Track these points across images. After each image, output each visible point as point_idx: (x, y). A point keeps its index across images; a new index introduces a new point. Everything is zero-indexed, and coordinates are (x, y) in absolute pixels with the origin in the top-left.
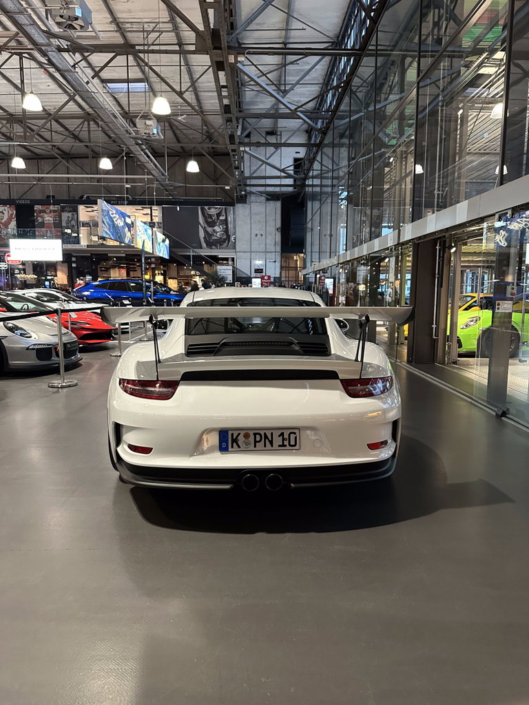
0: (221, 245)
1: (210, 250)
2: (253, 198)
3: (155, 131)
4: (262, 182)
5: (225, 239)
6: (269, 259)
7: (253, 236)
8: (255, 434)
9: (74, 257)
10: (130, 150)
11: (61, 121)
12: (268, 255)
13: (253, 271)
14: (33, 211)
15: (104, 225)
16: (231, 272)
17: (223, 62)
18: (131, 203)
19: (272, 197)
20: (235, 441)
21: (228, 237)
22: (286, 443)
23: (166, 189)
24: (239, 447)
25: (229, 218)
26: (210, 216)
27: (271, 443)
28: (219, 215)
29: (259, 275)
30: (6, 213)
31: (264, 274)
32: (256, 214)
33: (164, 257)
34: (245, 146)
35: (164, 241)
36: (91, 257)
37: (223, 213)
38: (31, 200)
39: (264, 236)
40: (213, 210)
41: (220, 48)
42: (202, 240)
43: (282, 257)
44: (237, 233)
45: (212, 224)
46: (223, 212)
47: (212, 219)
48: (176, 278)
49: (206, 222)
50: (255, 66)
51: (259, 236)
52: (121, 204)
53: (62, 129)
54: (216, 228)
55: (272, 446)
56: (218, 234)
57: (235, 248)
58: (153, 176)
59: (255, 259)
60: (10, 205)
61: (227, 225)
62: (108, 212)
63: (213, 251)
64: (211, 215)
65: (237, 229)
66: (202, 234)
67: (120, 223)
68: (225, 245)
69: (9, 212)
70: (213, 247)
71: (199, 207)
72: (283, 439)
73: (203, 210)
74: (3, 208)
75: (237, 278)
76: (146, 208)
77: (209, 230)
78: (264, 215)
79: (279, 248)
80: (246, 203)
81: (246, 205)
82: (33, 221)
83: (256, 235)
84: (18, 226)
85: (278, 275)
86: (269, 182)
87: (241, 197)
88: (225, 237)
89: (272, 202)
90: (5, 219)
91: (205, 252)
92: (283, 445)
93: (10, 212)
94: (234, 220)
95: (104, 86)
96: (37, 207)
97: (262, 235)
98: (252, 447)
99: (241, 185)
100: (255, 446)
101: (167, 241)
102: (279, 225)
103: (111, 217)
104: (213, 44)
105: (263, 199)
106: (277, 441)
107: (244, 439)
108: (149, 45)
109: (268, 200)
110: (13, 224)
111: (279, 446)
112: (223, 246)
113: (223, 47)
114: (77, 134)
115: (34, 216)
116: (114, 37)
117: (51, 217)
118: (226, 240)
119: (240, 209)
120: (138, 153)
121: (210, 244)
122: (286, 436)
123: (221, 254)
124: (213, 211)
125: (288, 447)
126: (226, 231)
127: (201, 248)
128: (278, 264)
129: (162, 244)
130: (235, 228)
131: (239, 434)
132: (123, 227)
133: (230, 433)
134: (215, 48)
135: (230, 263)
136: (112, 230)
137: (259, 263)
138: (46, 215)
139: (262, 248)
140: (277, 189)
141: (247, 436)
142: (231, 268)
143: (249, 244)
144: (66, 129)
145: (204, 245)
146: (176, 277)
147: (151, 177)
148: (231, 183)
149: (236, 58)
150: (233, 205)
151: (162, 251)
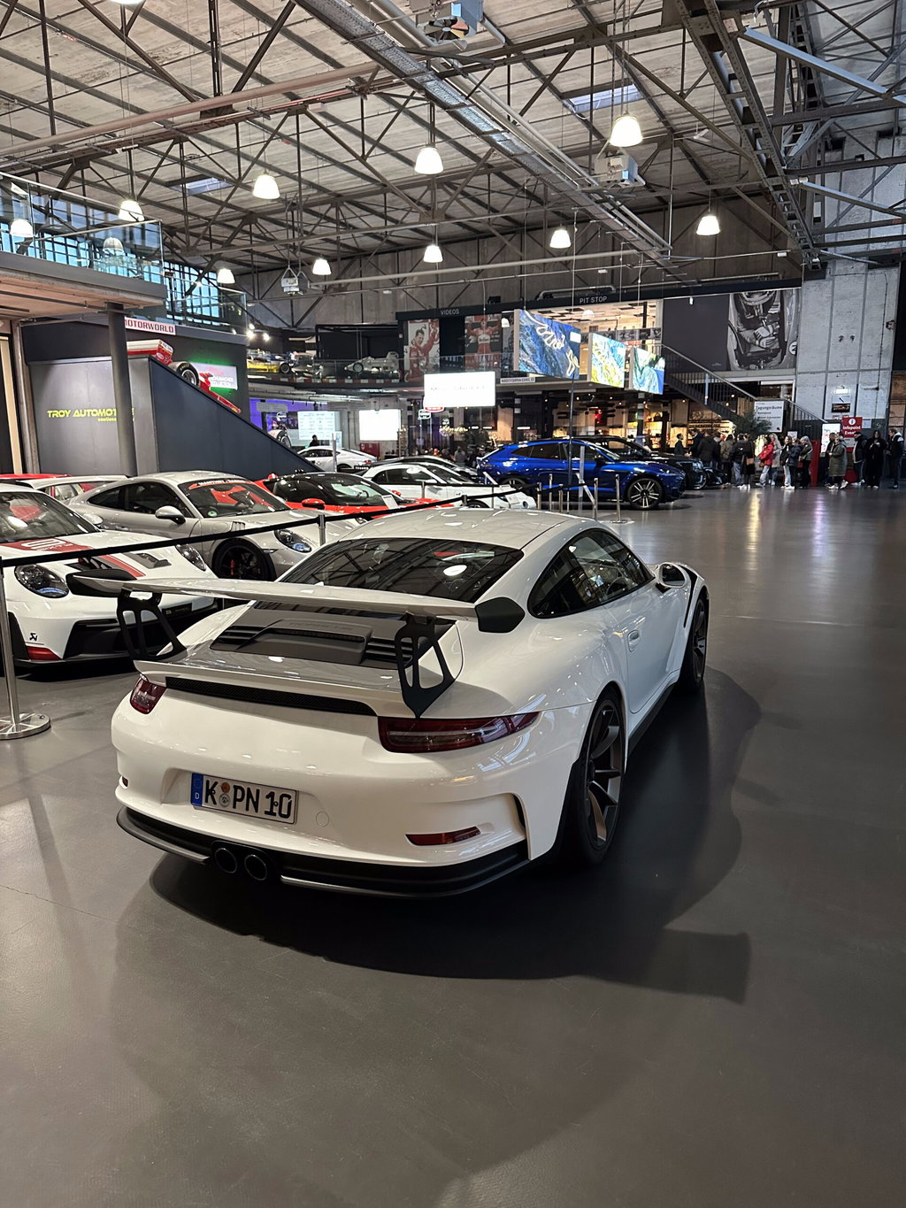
0: (766, 362)
1: (745, 373)
2: (840, 267)
3: (625, 175)
4: (862, 234)
5: (776, 351)
6: (864, 384)
7: (835, 338)
8: (236, 788)
9: (518, 397)
10: (590, 214)
11: (506, 173)
12: (863, 377)
13: (828, 408)
14: (463, 326)
15: (522, 353)
16: (780, 413)
17: (715, 35)
18: (612, 298)
19: (880, 261)
20: (210, 792)
21: (784, 346)
22: (276, 810)
23: (666, 270)
24: (215, 803)
25: (787, 311)
26: (751, 309)
27: (256, 805)
28: (767, 306)
29: (840, 416)
30: (426, 331)
31: (850, 414)
32: (843, 298)
33: (651, 391)
34: (799, 177)
35: (653, 363)
36: (542, 397)
37: (777, 301)
38: (460, 308)
39: (857, 340)
40: (756, 297)
41: (704, 12)
42: (732, 355)
43: (893, 377)
44: (801, 336)
45: (752, 324)
46: (777, 298)
47: (753, 313)
48: (683, 426)
49: (743, 320)
50: (830, 12)
51: (847, 340)
52: (595, 303)
53: (508, 186)
54: (762, 331)
55: (257, 811)
56: (764, 341)
57: (795, 366)
58: (638, 250)
59: (835, 385)
60: (432, 318)
61: (782, 323)
62: (534, 329)
63: (750, 372)
64: (752, 307)
65: (801, 329)
66: (732, 344)
67: (557, 344)
68: (776, 361)
69: (430, 330)
70: (753, 366)
71: (731, 295)
72: (273, 803)
73: (736, 299)
74: (423, 325)
75: (794, 422)
76: (636, 305)
77: (747, 334)
78: (861, 297)
79: (887, 362)
80: (824, 278)
81: (823, 282)
82: (463, 343)
83: (841, 338)
84: (442, 352)
85: (881, 415)
86: (877, 232)
87: (814, 267)
88: (777, 346)
89: (878, 271)
90: (425, 342)
91: (736, 376)
92: (271, 813)
93: (432, 330)
94: (798, 313)
95: (564, 105)
96: (469, 319)
97: (852, 338)
98: (230, 808)
99: (807, 247)
100: (234, 807)
101: (662, 363)
102: (892, 314)
103: (538, 337)
104: (688, 9)
105: (860, 266)
106: (264, 804)
107: (222, 793)
108: (625, 20)
109: (871, 267)
110: (436, 348)
111: (266, 813)
112: (772, 364)
113: (708, 8)
114: (532, 191)
115: (464, 334)
116: (572, 17)
117: (487, 333)
118: (779, 352)
119: (812, 291)
120: (602, 217)
121: (746, 361)
122: (277, 799)
123: (766, 378)
124: (757, 300)
125: (278, 817)
126: (780, 335)
127: (729, 369)
128: (883, 394)
129: (647, 369)
130: (797, 328)
131: (216, 783)
132: (563, 351)
133: (205, 779)
134: (695, 14)
135: (783, 395)
136: (538, 359)
137: (841, 393)
138: (480, 332)
139: (851, 362)
140: (894, 245)
141: (225, 788)
142: (781, 404)
143: (825, 356)
144: (515, 184)
145: (735, 363)
146: (685, 423)
147: (635, 251)
148: (789, 245)
149: (739, 23)
150: (797, 283)
151: (647, 382)
